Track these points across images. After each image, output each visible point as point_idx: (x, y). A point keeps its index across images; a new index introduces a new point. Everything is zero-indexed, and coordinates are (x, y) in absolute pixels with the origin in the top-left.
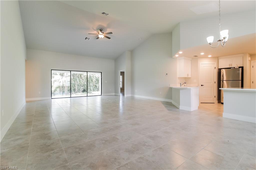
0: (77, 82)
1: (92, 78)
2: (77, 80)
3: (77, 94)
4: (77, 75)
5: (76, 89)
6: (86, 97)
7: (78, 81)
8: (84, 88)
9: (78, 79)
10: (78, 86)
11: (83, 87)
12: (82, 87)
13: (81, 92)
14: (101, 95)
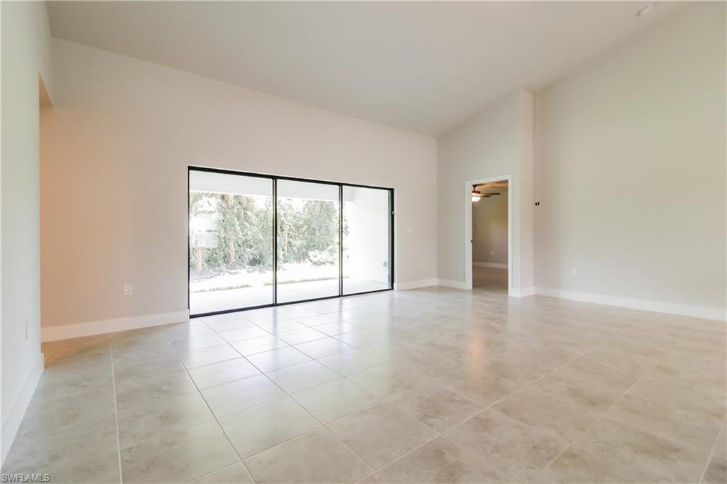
0: (234, 230)
1: (283, 218)
2: (234, 226)
3: (235, 271)
4: (235, 211)
5: (233, 254)
6: (338, 299)
7: (238, 228)
8: (256, 252)
9: (238, 223)
10: (236, 245)
11: (253, 249)
12: (249, 250)
13: (248, 266)
14: (393, 289)
